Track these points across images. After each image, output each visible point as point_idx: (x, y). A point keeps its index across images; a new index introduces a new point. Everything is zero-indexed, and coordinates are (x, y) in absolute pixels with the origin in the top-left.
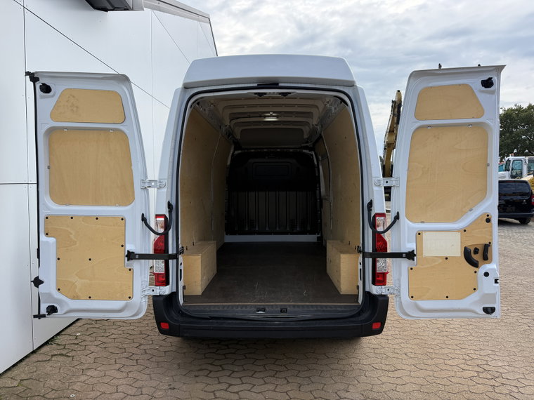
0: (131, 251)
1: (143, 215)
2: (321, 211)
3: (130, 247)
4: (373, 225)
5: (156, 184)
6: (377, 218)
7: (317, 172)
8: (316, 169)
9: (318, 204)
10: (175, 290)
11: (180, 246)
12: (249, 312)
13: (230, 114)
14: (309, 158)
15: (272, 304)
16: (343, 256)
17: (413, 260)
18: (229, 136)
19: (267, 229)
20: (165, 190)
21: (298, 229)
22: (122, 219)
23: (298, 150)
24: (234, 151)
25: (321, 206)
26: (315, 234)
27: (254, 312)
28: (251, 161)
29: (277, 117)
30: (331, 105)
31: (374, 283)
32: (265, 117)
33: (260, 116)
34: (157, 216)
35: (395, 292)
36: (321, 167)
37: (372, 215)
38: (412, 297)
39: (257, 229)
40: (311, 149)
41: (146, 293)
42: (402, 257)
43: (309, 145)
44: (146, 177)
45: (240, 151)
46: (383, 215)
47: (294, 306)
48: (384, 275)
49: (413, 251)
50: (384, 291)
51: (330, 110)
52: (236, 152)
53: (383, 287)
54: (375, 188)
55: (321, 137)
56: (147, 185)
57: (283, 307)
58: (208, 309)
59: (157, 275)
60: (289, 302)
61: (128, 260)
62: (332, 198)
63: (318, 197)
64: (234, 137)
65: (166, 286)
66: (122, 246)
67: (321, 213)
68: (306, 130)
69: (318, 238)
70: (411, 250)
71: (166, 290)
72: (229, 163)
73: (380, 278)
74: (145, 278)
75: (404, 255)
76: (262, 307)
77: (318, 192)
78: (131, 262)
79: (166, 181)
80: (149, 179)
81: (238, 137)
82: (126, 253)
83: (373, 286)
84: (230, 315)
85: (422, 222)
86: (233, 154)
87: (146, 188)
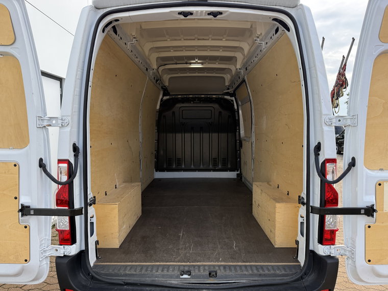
0: (26, 204)
1: (41, 160)
2: (240, 150)
3: (25, 200)
4: (322, 173)
5: (57, 122)
6: (327, 164)
7: (237, 115)
8: (236, 113)
9: (238, 144)
10: (83, 248)
11: (89, 197)
12: (171, 277)
13: (158, 58)
14: (230, 104)
15: (198, 264)
16: (278, 205)
17: (373, 216)
18: (157, 81)
19: (192, 167)
20: (68, 129)
21: (220, 166)
22: (15, 165)
23: (220, 96)
24: (163, 96)
25: (241, 146)
26: (234, 171)
27: (178, 277)
28: (178, 105)
29: (202, 64)
30: (261, 40)
31: (321, 241)
32: (191, 64)
33: (186, 63)
34: (60, 161)
35: (347, 253)
36: (240, 112)
37: (321, 160)
38: (369, 261)
39: (183, 166)
40: (231, 95)
41: (47, 254)
42: (360, 213)
43: (231, 91)
44: (45, 114)
45: (168, 97)
46: (333, 161)
47: (225, 267)
48: (333, 232)
49: (373, 205)
50: (333, 251)
51: (260, 45)
52: (165, 98)
53: (332, 246)
54: (326, 128)
55: (244, 81)
56: (45, 123)
57: (212, 269)
58: (122, 272)
59: (61, 232)
60: (218, 261)
61: (22, 215)
62: (253, 139)
63: (237, 138)
64: (162, 83)
65: (72, 244)
66: (16, 198)
67: (240, 152)
68: (227, 77)
69: (237, 174)
70: (369, 205)
71: (72, 250)
72: (158, 107)
73: (329, 237)
74: (46, 235)
75: (363, 211)
76: (186, 269)
77: (237, 133)
78: (25, 218)
79: (70, 118)
80: (49, 115)
81: (167, 84)
82: (20, 208)
83: (320, 245)
84: (148, 280)
85: (381, 170)
86: (162, 99)
87: (45, 126)
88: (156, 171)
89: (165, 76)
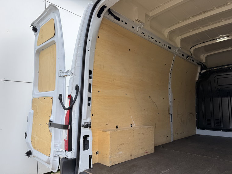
1: (60, 95)
24: (201, 70)
29: (228, 36)
32: (216, 39)
39: (222, 126)
41: (58, 154)
44: (65, 69)
45: (206, 70)
52: (203, 71)
56: (64, 74)
59: (65, 141)
61: (49, 126)
65: (68, 151)
66: (50, 117)
72: (197, 79)
79: (73, 70)
81: (204, 61)
82: (49, 122)
86: (200, 72)
87: (64, 76)
88: (198, 129)
89: (202, 55)
